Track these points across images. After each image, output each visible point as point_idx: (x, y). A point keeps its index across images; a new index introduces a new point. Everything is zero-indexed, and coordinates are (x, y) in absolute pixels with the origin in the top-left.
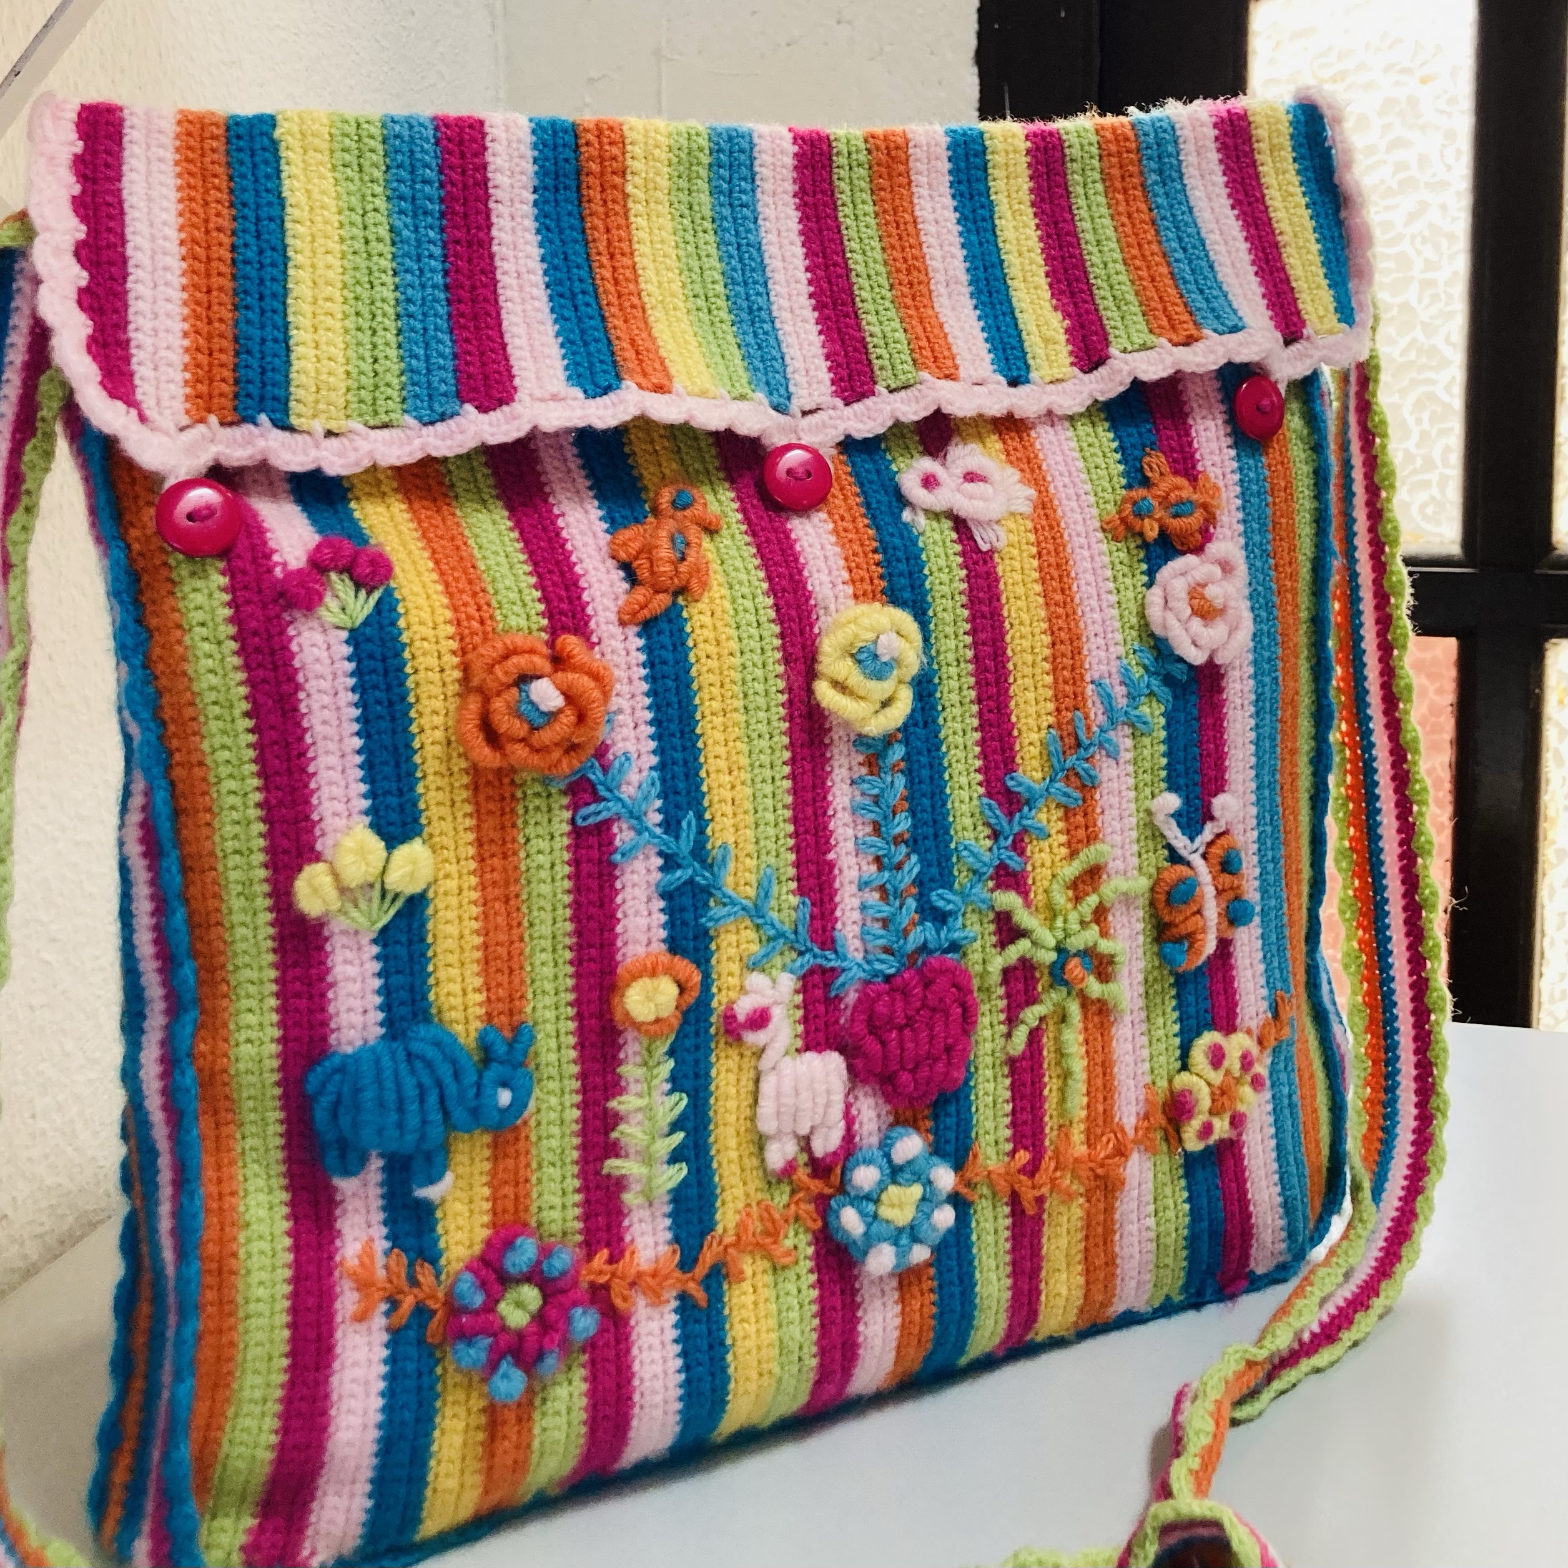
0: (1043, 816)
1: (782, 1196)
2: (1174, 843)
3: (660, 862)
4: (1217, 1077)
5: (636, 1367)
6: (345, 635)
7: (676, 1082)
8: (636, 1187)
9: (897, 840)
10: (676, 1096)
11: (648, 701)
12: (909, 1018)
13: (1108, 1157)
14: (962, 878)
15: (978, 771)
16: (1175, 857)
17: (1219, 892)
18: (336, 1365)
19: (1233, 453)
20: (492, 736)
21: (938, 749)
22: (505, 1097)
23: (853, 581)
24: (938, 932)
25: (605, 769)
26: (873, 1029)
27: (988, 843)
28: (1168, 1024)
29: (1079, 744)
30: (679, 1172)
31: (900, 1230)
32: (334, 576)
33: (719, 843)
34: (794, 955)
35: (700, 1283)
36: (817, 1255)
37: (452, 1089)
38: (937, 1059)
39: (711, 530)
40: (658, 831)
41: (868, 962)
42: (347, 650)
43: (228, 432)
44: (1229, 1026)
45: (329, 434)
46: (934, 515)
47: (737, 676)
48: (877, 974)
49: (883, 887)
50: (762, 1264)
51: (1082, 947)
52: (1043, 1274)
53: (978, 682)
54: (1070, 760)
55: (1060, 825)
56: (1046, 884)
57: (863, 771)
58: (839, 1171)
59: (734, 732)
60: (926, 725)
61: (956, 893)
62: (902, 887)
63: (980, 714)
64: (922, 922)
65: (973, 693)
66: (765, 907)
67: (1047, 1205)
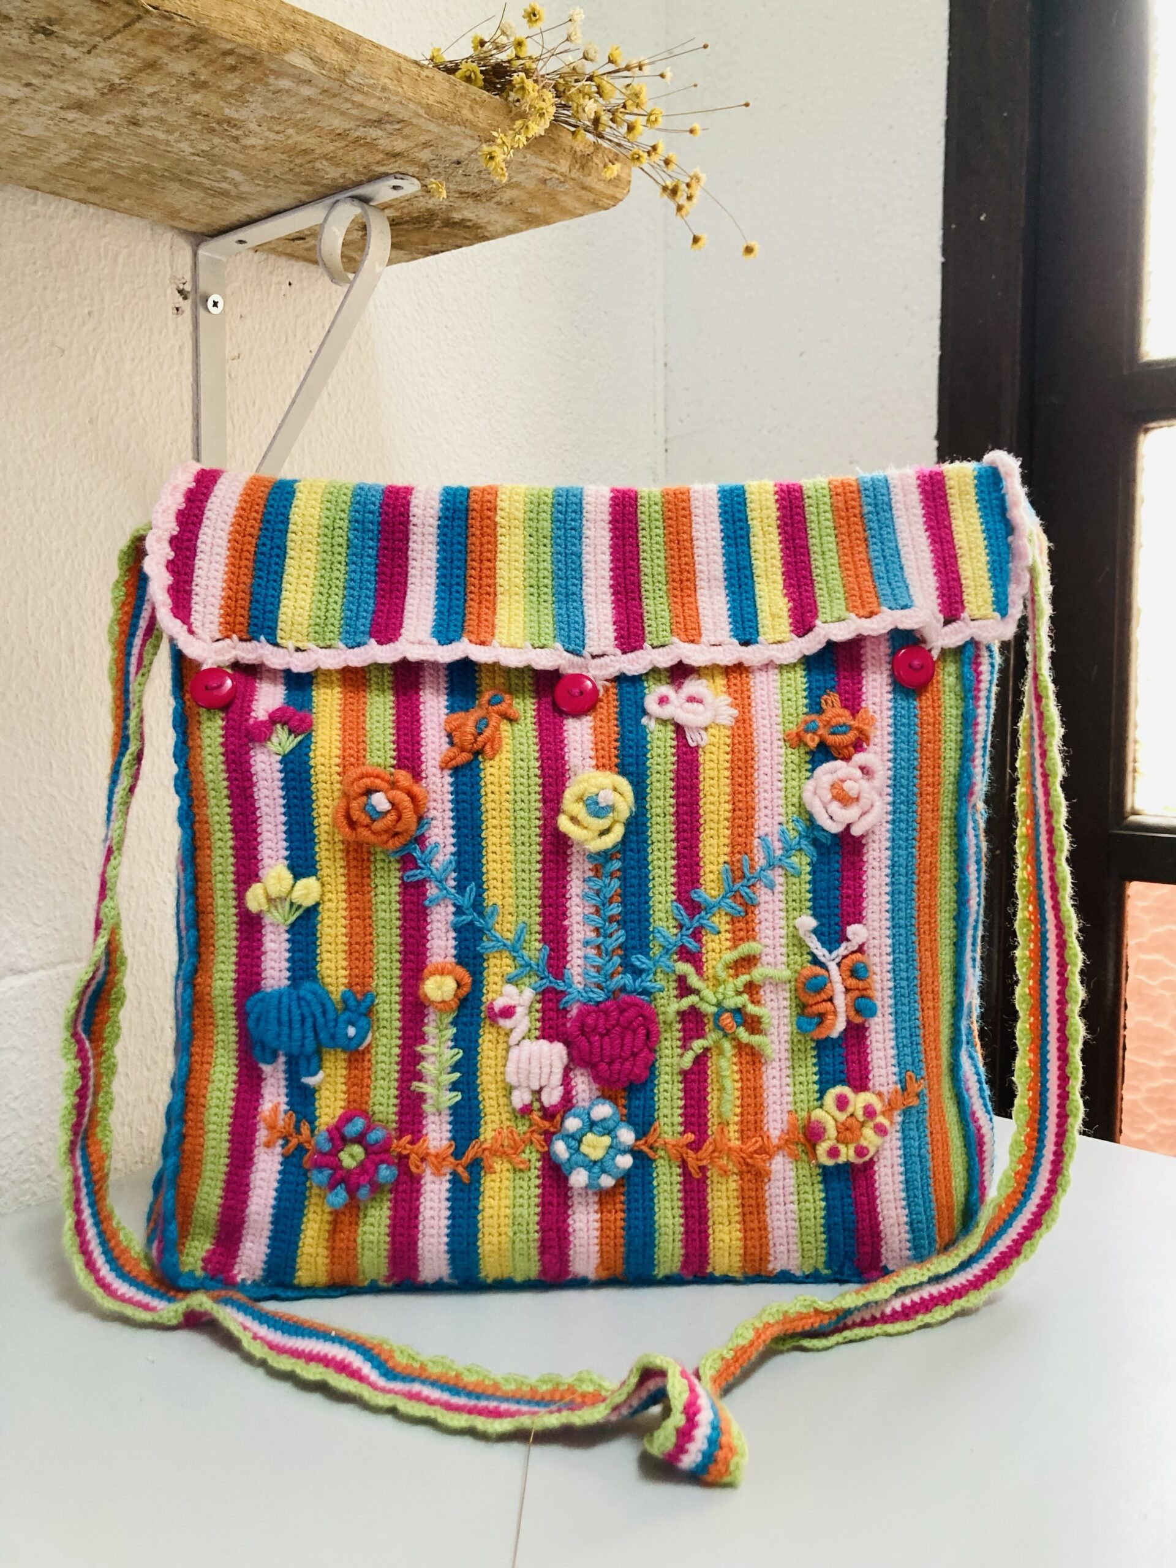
0: (716, 919)
1: (523, 1128)
2: (815, 951)
3: (453, 909)
4: (842, 1117)
5: (422, 1209)
6: (280, 758)
7: (457, 1041)
8: (430, 1101)
9: (611, 919)
10: (455, 1050)
11: (451, 814)
12: (608, 1031)
13: (755, 1152)
14: (656, 951)
15: (674, 885)
16: (815, 961)
17: (847, 990)
18: (254, 1169)
19: (891, 696)
20: (352, 824)
21: (646, 867)
22: (351, 1031)
23: (597, 758)
24: (634, 981)
25: (423, 852)
26: (582, 1033)
27: (675, 931)
28: (809, 1072)
29: (743, 877)
30: (457, 1097)
31: (595, 1162)
32: (279, 726)
33: (491, 903)
34: (537, 979)
35: (466, 1168)
36: (543, 1168)
37: (320, 1020)
38: (626, 1060)
39: (512, 720)
40: (453, 891)
41: (586, 992)
42: (279, 766)
43: (244, 644)
44: (860, 1083)
45: (298, 649)
46: (664, 722)
47: (510, 806)
48: (590, 999)
49: (598, 947)
50: (507, 1165)
51: (733, 1006)
52: (710, 1223)
53: (677, 829)
54: (737, 886)
55: (728, 927)
56: (714, 963)
57: (591, 874)
58: (558, 1118)
59: (506, 839)
60: (639, 851)
61: (650, 959)
62: (610, 948)
63: (677, 849)
64: (624, 973)
65: (673, 836)
66: (518, 946)
67: (709, 1174)
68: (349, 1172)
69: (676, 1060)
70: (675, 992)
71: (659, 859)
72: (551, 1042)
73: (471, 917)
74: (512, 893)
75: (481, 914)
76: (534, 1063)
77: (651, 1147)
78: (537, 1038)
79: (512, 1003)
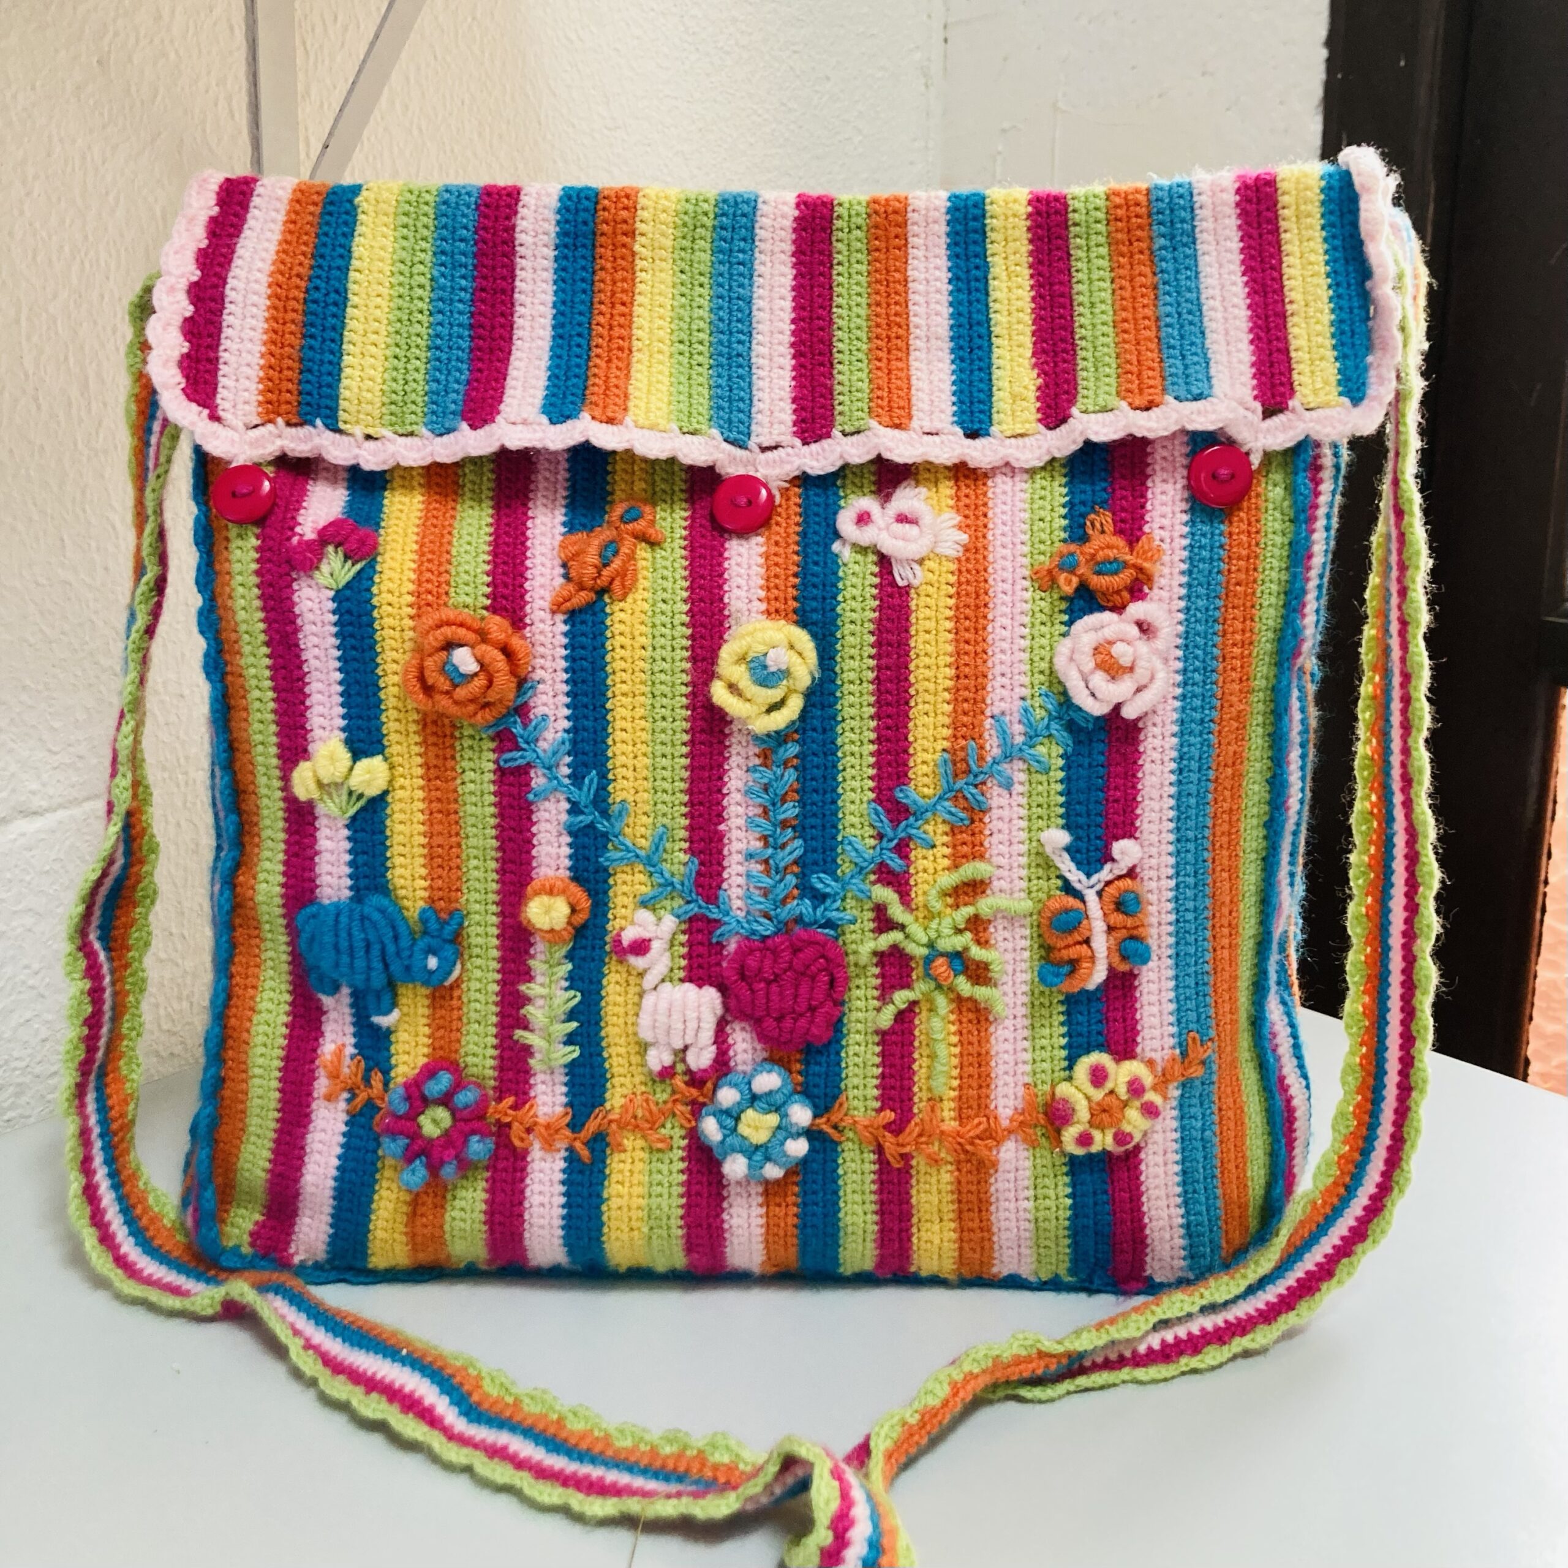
0: (930, 828)
1: (662, 1095)
2: (1068, 875)
3: (567, 806)
4: (1098, 1095)
5: (528, 1193)
6: (332, 594)
7: (573, 981)
8: (538, 1056)
9: (784, 824)
11: (565, 676)
12: (777, 976)
13: (978, 1136)
14: (846, 868)
15: (871, 778)
16: (1068, 888)
17: (1110, 929)
18: (311, 1127)
19: (1186, 518)
20: (428, 689)
21: (834, 754)
22: (433, 962)
23: (768, 600)
24: (815, 908)
25: (525, 725)
26: (743, 977)
27: (872, 842)
28: (1055, 1034)
29: (969, 771)
30: (574, 1052)
31: (757, 1147)
32: (330, 549)
33: (618, 799)
34: (681, 902)
35: (586, 1144)
36: (689, 1148)
37: (391, 948)
38: (801, 1015)
39: (653, 544)
40: (567, 781)
41: (748, 922)
42: (332, 605)
43: (293, 430)
44: (1124, 1049)
45: (368, 437)
46: (862, 550)
47: (647, 667)
48: (754, 932)
49: (766, 862)
50: (640, 1143)
51: (949, 949)
52: (915, 1220)
53: (878, 701)
54: (960, 784)
55: (946, 839)
56: (926, 887)
57: (757, 761)
58: (709, 1085)
59: (640, 712)
60: (824, 731)
61: (836, 880)
62: (782, 865)
63: (876, 729)
64: (801, 897)
65: (872, 710)
66: (655, 859)
67: (914, 1163)
68: (430, 1141)
69: (872, 1014)
70: (872, 925)
71: (852, 742)
72: (700, 986)
73: (591, 818)
74: (648, 785)
75: (605, 814)
76: (676, 1016)
77: (835, 1127)
78: (682, 980)
79: (646, 935)
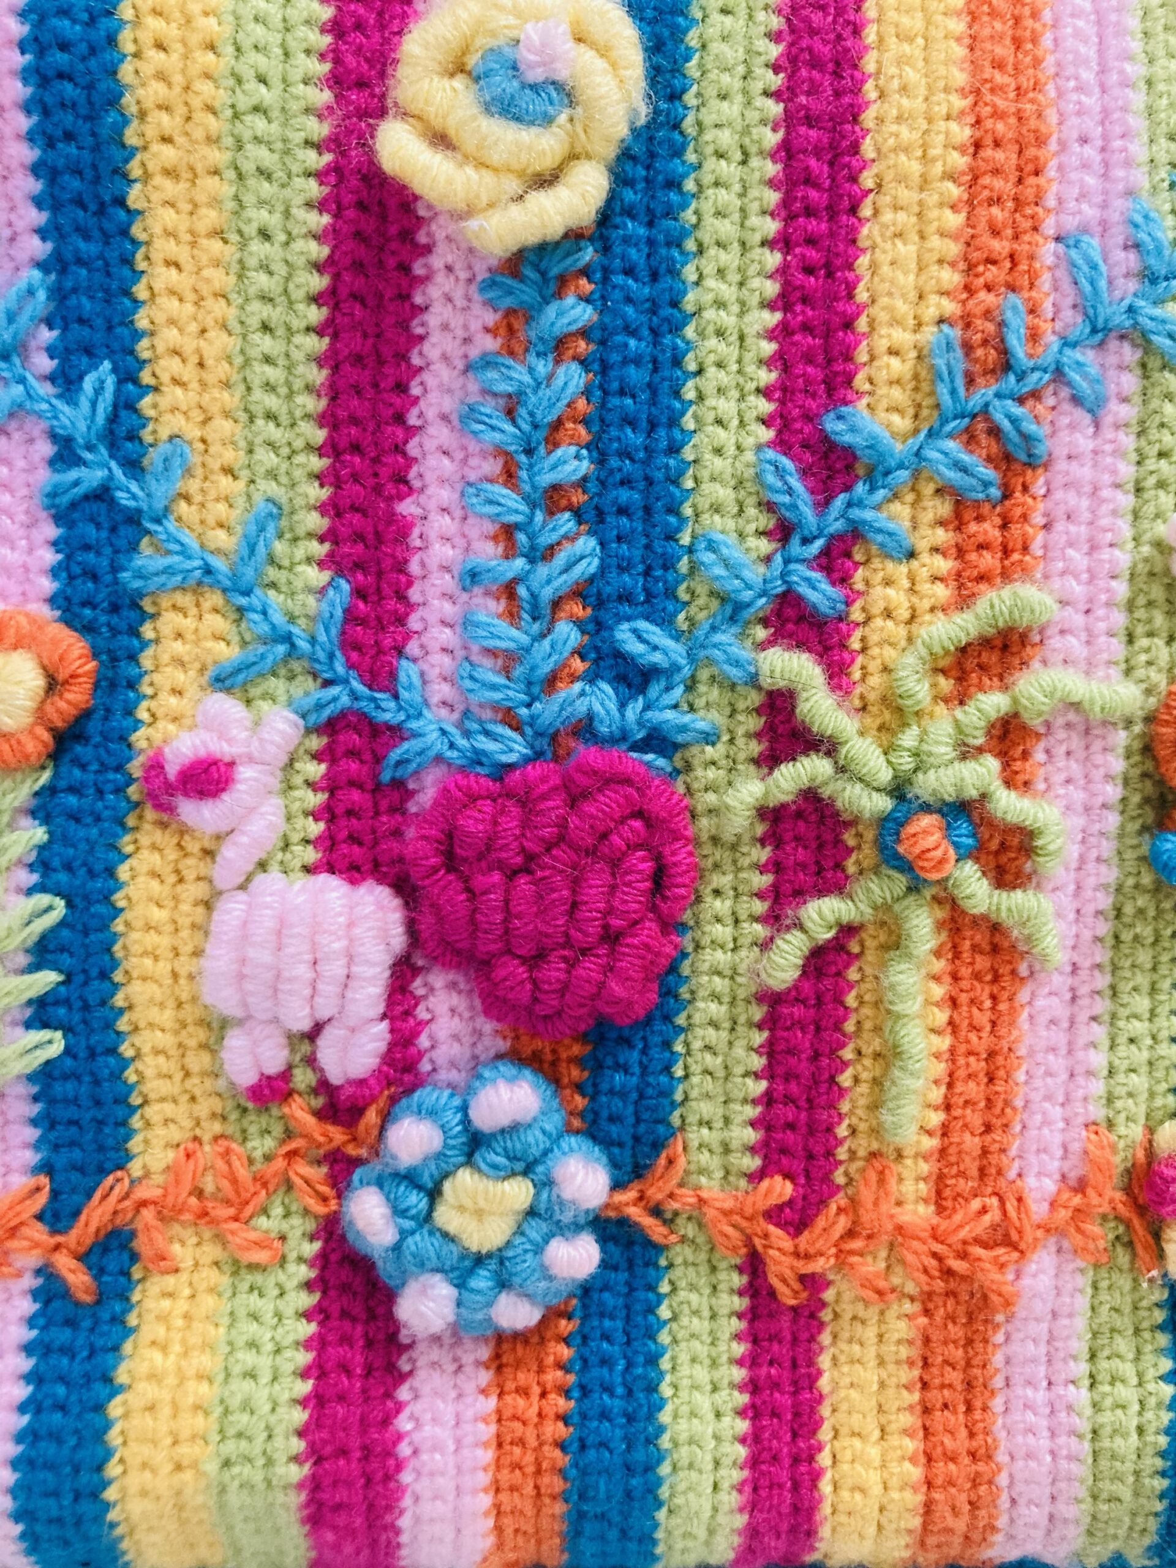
0: (901, 510)
1: (262, 1138)
3: (46, 448)
7: (48, 870)
9: (554, 499)
10: (44, 899)
12: (530, 858)
13: (978, 1240)
14: (697, 607)
15: (766, 392)
24: (622, 705)
26: (451, 861)
27: (764, 546)
29: (1005, 364)
30: (52, 1044)
31: (480, 1260)
33: (164, 433)
34: (310, 684)
35: (81, 1258)
36: (322, 1260)
38: (586, 952)
40: (46, 389)
41: (467, 734)
47: (222, 97)
48: (478, 758)
49: (509, 590)
50: (211, 1251)
51: (949, 794)
52: (825, 1434)
53: (786, 203)
54: (984, 393)
55: (942, 536)
56: (889, 653)
57: (491, 344)
58: (371, 1116)
59: (210, 217)
60: (655, 276)
61: (677, 636)
62: (547, 594)
63: (782, 272)
64: (591, 678)
65: (771, 227)
66: (249, 573)
67: (829, 1295)
69: (747, 956)
70: (755, 748)
71: (720, 304)
72: (353, 882)
73: (100, 474)
74: (231, 399)
75: (134, 466)
76: (297, 946)
77: (656, 1211)
78: (308, 870)
79: (223, 750)
